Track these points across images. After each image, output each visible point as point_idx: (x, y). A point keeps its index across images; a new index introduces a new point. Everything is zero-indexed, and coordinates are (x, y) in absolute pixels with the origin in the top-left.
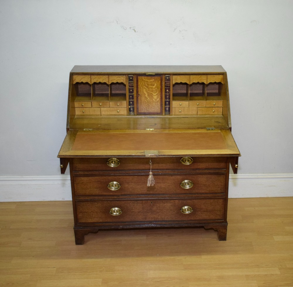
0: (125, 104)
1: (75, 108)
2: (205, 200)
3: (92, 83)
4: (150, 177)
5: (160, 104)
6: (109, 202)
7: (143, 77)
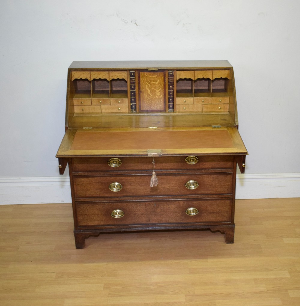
0: (127, 102)
1: (74, 105)
2: (211, 201)
3: (92, 79)
4: (154, 177)
5: (163, 101)
6: (111, 204)
7: (145, 73)
